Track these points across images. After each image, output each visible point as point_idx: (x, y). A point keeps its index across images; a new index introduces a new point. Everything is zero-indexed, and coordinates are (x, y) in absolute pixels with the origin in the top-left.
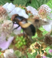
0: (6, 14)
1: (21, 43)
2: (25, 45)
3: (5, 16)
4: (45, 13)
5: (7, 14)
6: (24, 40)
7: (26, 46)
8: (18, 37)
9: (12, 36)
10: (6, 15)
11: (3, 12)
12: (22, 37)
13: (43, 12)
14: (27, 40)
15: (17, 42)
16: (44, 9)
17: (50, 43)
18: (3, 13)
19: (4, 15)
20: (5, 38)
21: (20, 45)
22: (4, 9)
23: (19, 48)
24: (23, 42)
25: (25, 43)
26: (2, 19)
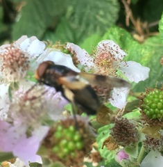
0: (25, 64)
1: (71, 145)
2: (79, 151)
3: (23, 70)
4: (111, 61)
5: (27, 66)
6: (76, 137)
7: (82, 152)
8: (60, 128)
9: (43, 125)
10: (24, 67)
11: (17, 61)
12: (72, 128)
13: (108, 60)
14: (85, 136)
15: (60, 140)
16: (109, 52)
17: (129, 139)
18: (20, 62)
19: (21, 68)
20: (23, 130)
21: (65, 150)
22: (21, 54)
23: (65, 157)
24: (75, 142)
25: (79, 145)
26: (15, 79)
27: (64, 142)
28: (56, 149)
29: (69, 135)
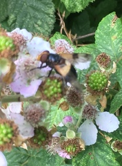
1: (55, 89)
2: (60, 93)
6: (59, 86)
8: (49, 80)
15: (49, 87)
18: (22, 43)
21: (52, 92)
23: (51, 96)
24: (58, 88)
25: (59, 90)
27: (51, 88)
28: (46, 92)
29: (54, 84)
